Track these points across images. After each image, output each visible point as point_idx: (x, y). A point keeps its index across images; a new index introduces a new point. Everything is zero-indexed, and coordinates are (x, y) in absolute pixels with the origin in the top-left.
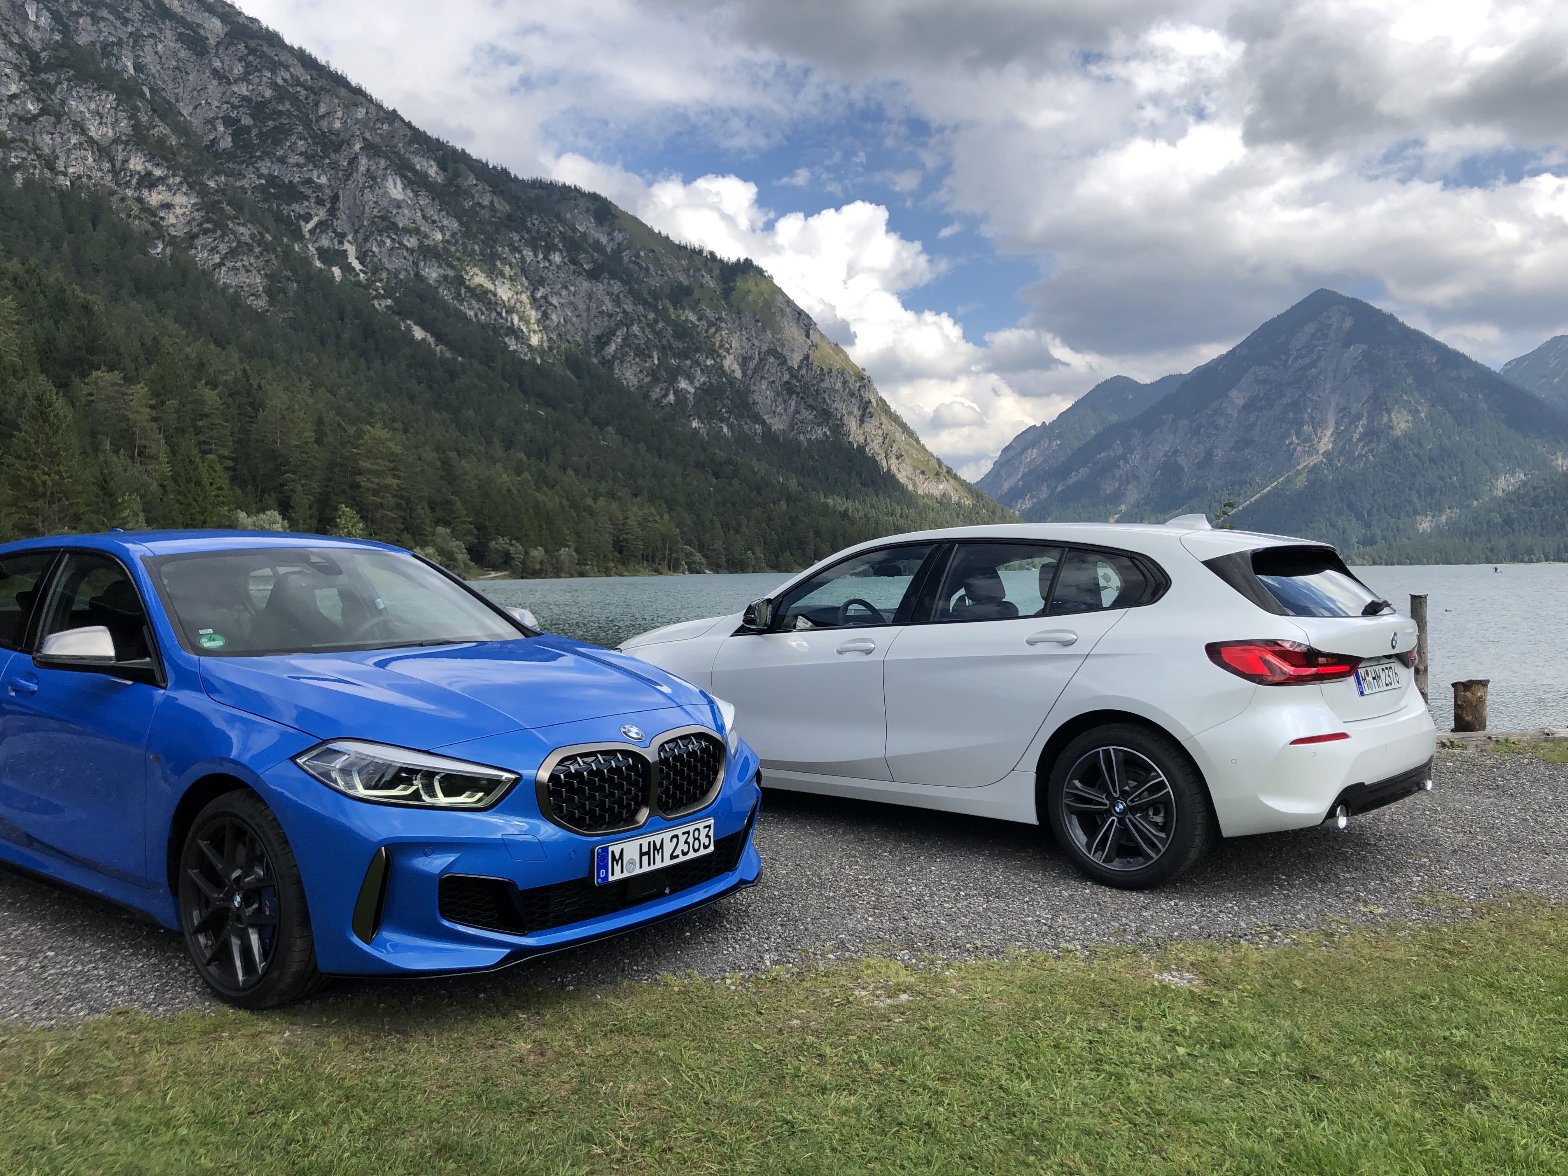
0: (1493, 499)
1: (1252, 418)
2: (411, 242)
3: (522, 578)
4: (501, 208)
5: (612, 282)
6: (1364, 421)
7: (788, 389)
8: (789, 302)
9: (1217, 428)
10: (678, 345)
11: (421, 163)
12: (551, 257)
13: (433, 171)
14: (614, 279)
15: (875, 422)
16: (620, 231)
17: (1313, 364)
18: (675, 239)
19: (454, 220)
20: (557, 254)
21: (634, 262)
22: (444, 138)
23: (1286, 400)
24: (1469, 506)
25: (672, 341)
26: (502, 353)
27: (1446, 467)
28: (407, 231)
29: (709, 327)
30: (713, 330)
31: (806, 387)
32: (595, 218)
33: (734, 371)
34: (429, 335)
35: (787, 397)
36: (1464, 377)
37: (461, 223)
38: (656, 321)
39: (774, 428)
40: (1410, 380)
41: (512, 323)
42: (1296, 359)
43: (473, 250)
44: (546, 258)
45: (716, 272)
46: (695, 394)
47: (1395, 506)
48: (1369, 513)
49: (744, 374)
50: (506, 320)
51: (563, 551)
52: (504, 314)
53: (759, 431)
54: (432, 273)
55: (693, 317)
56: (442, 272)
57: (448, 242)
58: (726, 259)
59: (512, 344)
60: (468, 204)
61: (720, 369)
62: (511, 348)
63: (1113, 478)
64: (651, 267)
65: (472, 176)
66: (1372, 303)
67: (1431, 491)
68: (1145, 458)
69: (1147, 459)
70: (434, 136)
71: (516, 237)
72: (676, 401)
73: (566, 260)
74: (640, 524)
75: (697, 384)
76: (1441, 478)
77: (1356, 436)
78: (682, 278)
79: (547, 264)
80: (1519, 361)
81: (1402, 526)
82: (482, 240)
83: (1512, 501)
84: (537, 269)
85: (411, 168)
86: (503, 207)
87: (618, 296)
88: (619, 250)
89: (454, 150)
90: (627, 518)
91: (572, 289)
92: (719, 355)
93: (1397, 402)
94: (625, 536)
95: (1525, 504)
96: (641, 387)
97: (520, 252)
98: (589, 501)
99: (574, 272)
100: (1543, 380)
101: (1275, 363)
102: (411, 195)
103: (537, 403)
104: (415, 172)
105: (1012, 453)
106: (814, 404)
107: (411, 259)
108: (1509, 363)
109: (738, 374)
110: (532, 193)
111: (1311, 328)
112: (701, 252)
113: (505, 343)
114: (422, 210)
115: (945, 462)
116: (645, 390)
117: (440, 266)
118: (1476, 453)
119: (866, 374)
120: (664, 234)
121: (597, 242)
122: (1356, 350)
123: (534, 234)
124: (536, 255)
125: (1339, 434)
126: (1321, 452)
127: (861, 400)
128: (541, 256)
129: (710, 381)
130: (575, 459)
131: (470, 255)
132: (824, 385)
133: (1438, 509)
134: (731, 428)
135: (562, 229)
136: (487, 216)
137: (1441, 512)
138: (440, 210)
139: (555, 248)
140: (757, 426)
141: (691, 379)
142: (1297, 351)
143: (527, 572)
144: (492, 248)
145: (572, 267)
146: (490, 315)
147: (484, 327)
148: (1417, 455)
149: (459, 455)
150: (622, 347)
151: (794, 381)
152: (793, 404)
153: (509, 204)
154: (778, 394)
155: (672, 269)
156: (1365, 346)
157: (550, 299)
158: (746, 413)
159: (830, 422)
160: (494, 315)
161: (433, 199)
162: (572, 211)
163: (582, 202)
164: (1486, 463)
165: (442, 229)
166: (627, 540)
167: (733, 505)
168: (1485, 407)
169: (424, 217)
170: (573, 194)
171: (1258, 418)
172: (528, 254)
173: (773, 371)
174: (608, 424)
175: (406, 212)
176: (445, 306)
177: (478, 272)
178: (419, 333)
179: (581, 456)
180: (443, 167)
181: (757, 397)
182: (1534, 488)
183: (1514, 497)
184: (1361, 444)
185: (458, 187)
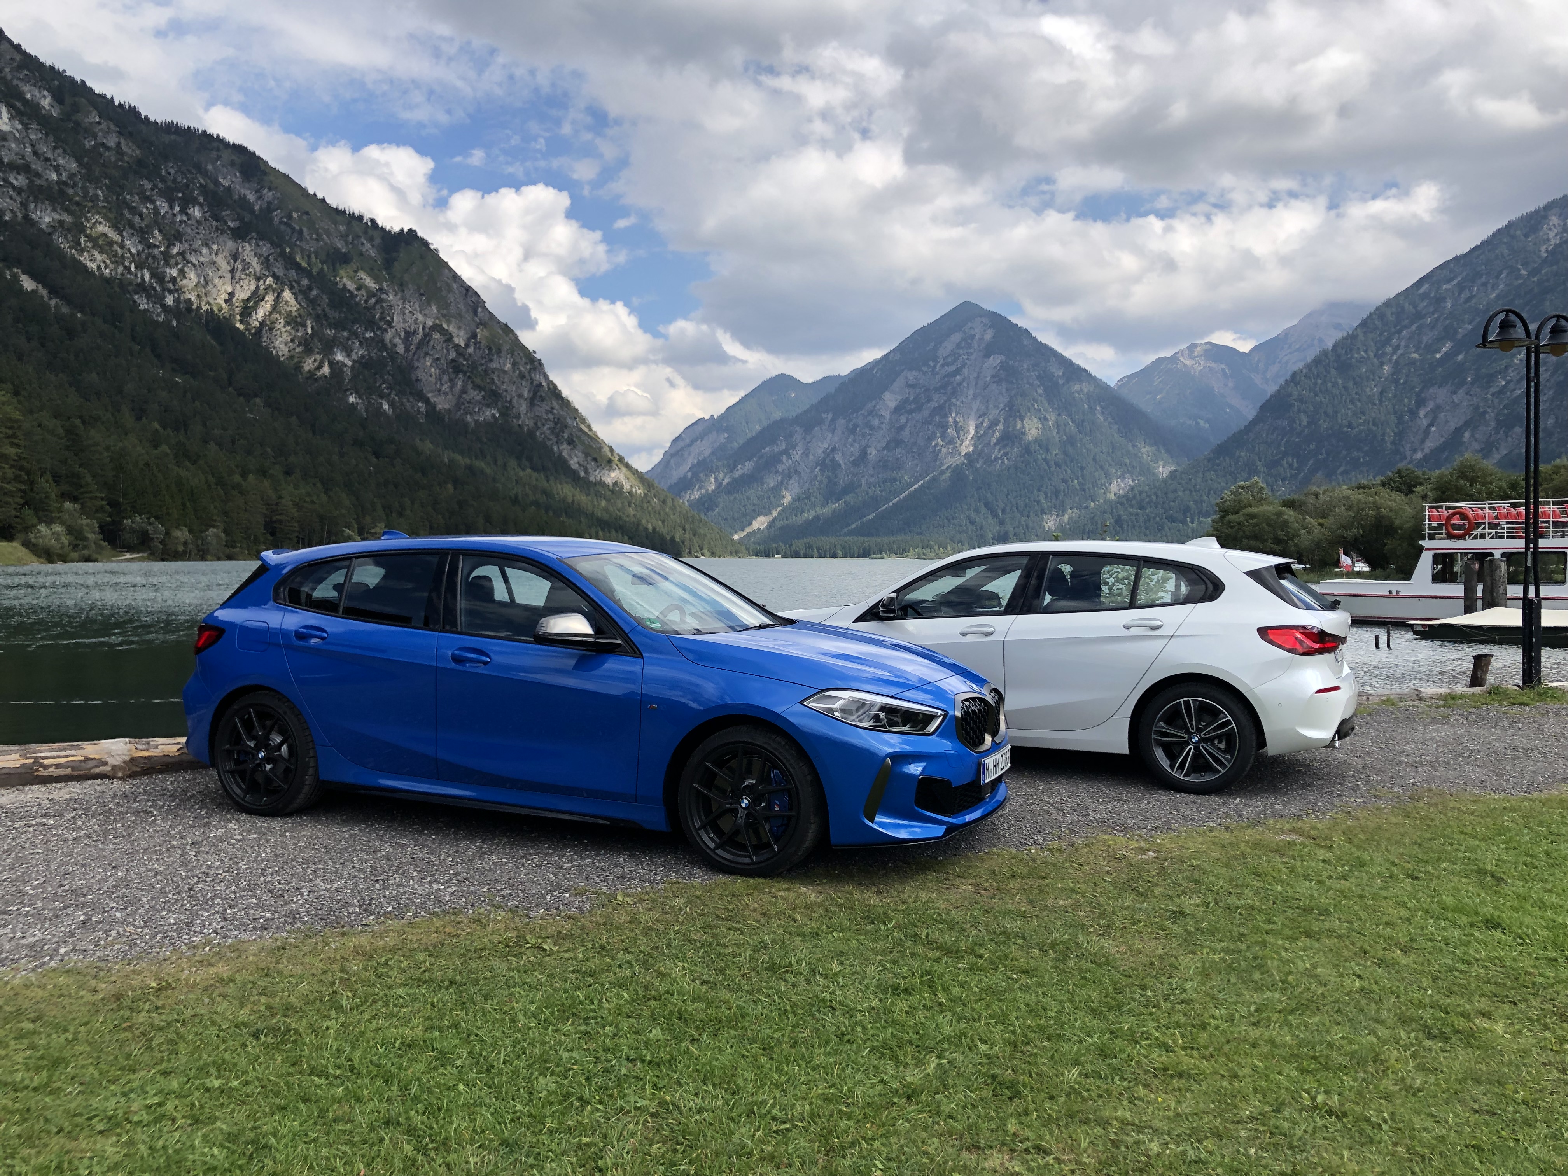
0: (1107, 501)
1: (903, 420)
2: (19, 180)
3: (163, 560)
4: (129, 151)
5: (261, 243)
6: (1000, 427)
7: (454, 368)
8: (456, 277)
9: (871, 428)
10: (335, 315)
11: (30, 92)
12: (191, 211)
13: (46, 102)
14: (261, 239)
15: (545, 406)
16: (270, 189)
17: (957, 372)
18: (332, 202)
19: (73, 160)
20: (197, 208)
21: (286, 223)
22: (59, 66)
23: (934, 404)
24: (1087, 507)
25: (327, 309)
26: (132, 311)
27: (1069, 472)
28: (13, 167)
29: (369, 297)
30: (373, 300)
31: (473, 366)
32: (241, 173)
33: (395, 345)
34: (40, 287)
35: (453, 376)
36: (1085, 390)
37: (80, 164)
38: (310, 288)
39: (439, 407)
40: (1040, 391)
41: (143, 279)
42: (943, 365)
43: (97, 196)
44: (183, 211)
45: (378, 241)
46: (353, 367)
47: (1026, 506)
48: (1003, 512)
49: (407, 349)
50: (136, 275)
51: (212, 531)
52: (133, 269)
53: (423, 410)
54: (46, 217)
55: (351, 286)
56: (57, 217)
57: (65, 183)
58: (388, 228)
59: (143, 304)
60: (89, 144)
61: (380, 343)
62: (142, 307)
63: (777, 472)
64: (305, 230)
65: (94, 113)
66: (1010, 318)
67: (1056, 493)
68: (806, 454)
69: (807, 455)
70: (49, 63)
71: (148, 186)
72: (331, 373)
73: (208, 215)
74: (296, 504)
75: (355, 357)
76: (1064, 481)
77: (994, 440)
78: (340, 244)
79: (185, 218)
80: (1130, 377)
81: (1031, 524)
82: (106, 185)
83: (1122, 504)
84: (173, 222)
85: (20, 96)
86: (131, 150)
87: (267, 259)
88: (269, 209)
89: (71, 80)
90: (280, 497)
91: (215, 247)
92: (379, 328)
93: (1029, 409)
94: (278, 517)
95: (1132, 506)
96: (292, 357)
97: (153, 202)
98: (237, 478)
99: (217, 229)
100: (1148, 397)
101: (925, 369)
102: (20, 127)
103: (173, 370)
104: (26, 102)
105: (681, 444)
106: (482, 384)
107: (19, 199)
108: (1121, 379)
109: (401, 349)
110: (167, 139)
111: (956, 337)
112: (361, 218)
113: (135, 302)
114: (32, 145)
115: (617, 451)
116: (296, 360)
117: (54, 210)
118: (1094, 459)
119: (537, 356)
120: (320, 196)
121: (243, 198)
122: (995, 360)
123: (170, 183)
124: (171, 207)
125: (979, 438)
126: (963, 453)
127: (532, 383)
128: (177, 209)
129: (369, 355)
130: (217, 432)
131: (92, 201)
132: (494, 365)
133: (1061, 509)
134: (392, 404)
135: (202, 181)
136: (113, 159)
137: (1064, 512)
138: (55, 148)
139: (195, 202)
140: (420, 404)
141: (348, 352)
142: (944, 359)
143: (168, 554)
144: (118, 195)
145: (214, 223)
146: (116, 269)
147: (108, 281)
148: (1045, 460)
149: (84, 422)
150: (271, 313)
151: (461, 360)
152: (460, 383)
153: (139, 147)
154: (443, 372)
155: (328, 233)
156: (1003, 357)
157: (188, 256)
158: (408, 390)
159: (500, 404)
160: (120, 269)
161: (47, 135)
162: (214, 163)
163: (226, 155)
164: (1102, 468)
165: (57, 169)
166: (281, 522)
167: (396, 486)
168: (1102, 418)
169: (35, 153)
170: (215, 144)
171: (908, 420)
172: (163, 205)
173: (439, 348)
174: (256, 396)
175: (13, 145)
176: (60, 255)
177: (101, 220)
178: (28, 284)
179: (225, 429)
180: (58, 98)
181: (420, 374)
182: (1141, 493)
183: (1124, 500)
184: (997, 448)
185: (77, 124)
